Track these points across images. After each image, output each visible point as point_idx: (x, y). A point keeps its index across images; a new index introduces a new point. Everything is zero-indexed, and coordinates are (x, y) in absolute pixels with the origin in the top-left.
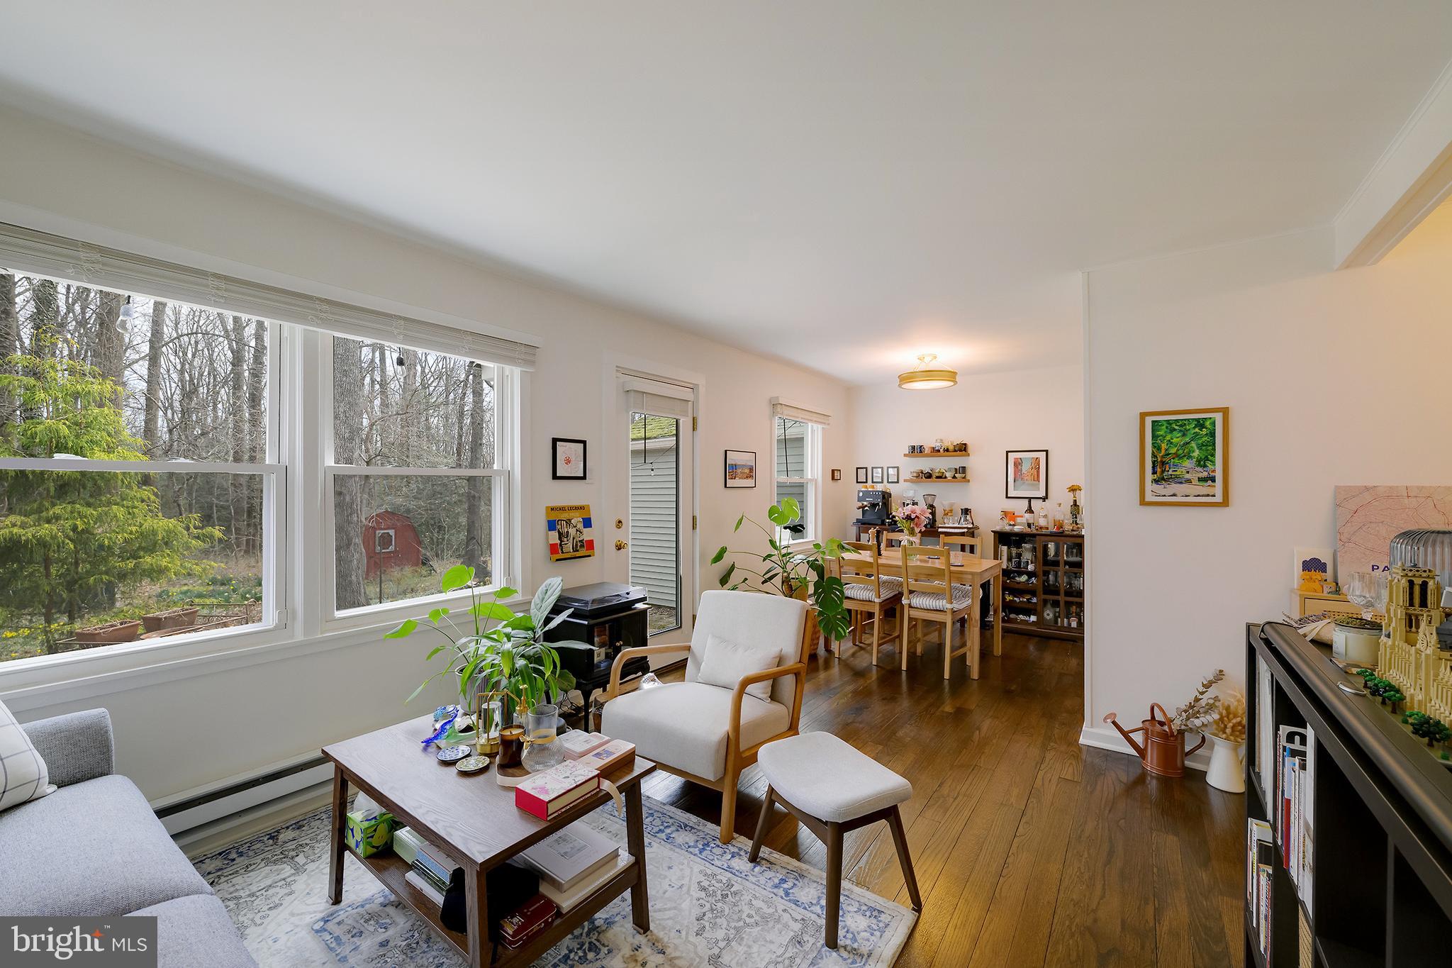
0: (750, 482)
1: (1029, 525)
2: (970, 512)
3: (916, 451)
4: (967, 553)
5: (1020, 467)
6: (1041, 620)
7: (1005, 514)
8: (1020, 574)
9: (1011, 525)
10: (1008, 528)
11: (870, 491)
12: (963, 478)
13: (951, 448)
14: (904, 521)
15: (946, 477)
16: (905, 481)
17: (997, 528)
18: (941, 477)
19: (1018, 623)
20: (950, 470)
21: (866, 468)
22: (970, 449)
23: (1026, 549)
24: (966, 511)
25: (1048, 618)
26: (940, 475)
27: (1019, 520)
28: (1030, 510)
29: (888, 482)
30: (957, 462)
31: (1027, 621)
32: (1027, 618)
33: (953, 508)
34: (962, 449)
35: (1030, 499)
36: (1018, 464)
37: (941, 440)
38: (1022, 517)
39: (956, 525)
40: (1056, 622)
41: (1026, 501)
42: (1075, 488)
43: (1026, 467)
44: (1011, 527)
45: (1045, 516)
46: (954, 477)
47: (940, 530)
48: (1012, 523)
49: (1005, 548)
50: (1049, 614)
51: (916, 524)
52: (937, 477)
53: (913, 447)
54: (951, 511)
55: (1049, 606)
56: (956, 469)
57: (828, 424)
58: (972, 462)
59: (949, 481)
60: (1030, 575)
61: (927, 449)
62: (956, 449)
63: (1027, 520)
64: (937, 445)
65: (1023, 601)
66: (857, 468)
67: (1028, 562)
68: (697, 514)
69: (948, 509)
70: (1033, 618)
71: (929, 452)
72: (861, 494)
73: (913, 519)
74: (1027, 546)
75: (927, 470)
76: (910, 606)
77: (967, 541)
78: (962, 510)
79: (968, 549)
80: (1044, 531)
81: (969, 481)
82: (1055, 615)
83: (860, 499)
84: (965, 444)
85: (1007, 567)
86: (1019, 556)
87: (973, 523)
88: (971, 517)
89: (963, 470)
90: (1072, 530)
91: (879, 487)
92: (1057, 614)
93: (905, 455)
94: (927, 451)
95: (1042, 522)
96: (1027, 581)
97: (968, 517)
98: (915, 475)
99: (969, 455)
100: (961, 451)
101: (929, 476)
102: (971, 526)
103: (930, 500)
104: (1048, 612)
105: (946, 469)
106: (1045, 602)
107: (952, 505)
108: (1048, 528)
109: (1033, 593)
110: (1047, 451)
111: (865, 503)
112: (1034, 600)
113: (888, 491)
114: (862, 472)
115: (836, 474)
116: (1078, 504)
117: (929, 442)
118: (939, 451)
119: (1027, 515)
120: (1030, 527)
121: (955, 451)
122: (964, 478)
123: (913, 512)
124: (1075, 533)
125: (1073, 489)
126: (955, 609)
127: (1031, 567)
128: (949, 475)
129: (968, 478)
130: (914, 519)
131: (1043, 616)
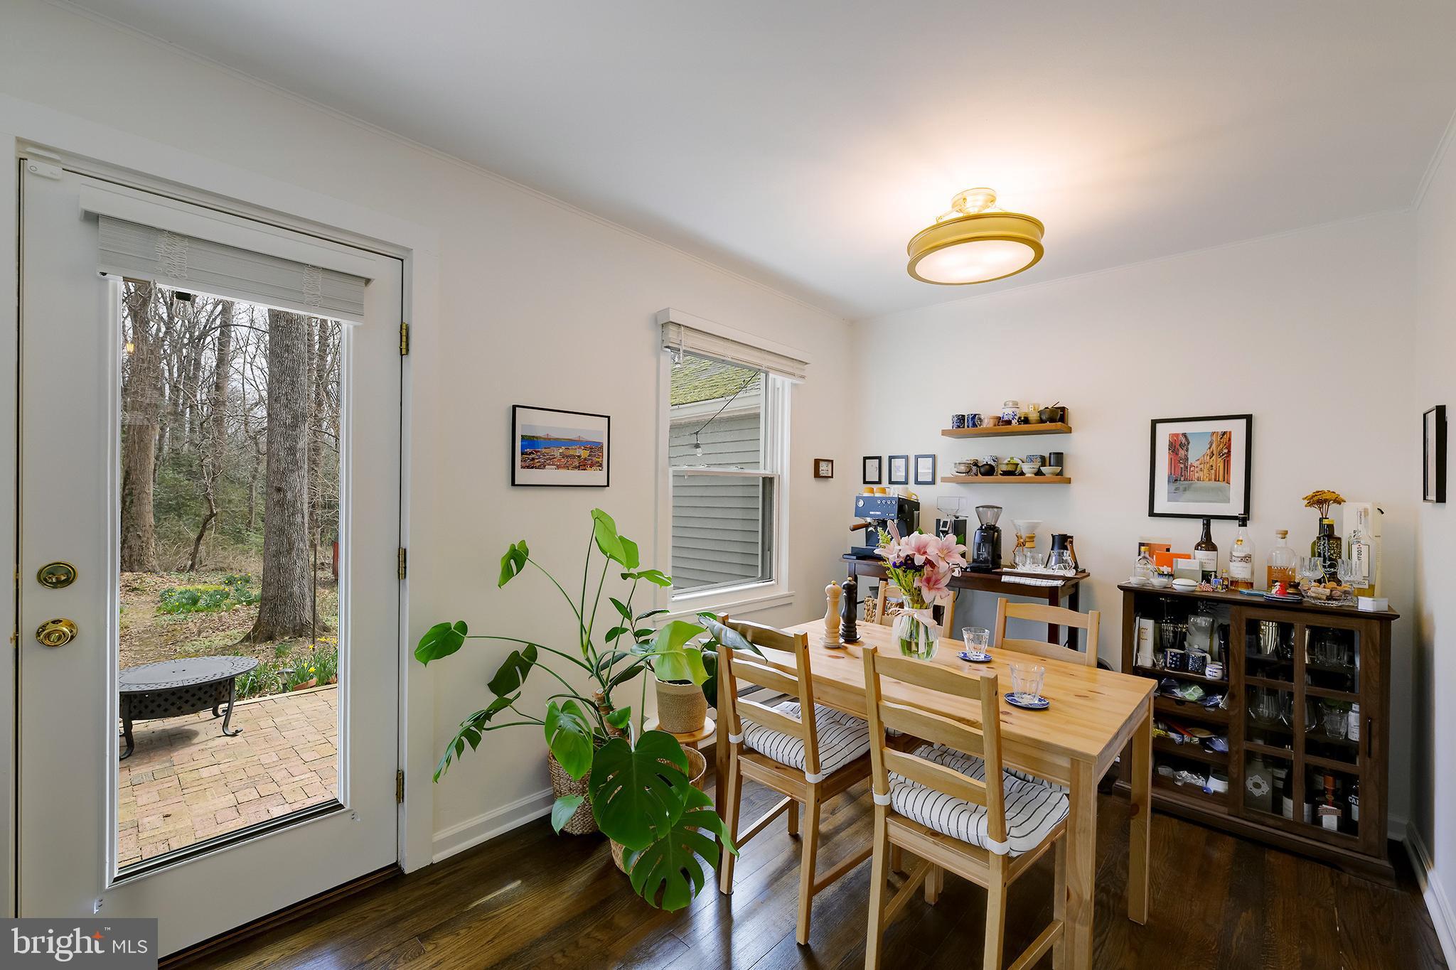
0: (597, 476)
1: (1206, 576)
2: (1071, 542)
3: (966, 424)
4: (1061, 649)
5: (1182, 453)
6: (1237, 797)
7: (1147, 549)
8: (1186, 683)
9: (1162, 575)
10: (1157, 582)
11: (879, 498)
12: (1058, 475)
13: (1034, 416)
14: (899, 571)
15: (1022, 474)
16: (944, 480)
17: (1134, 581)
18: (1013, 472)
19: (1178, 790)
20: (1031, 459)
21: (879, 458)
22: (1073, 420)
23: (1199, 629)
24: (1063, 542)
25: (1257, 792)
26: (1010, 468)
27: (1181, 564)
28: (1207, 543)
29: (917, 482)
30: (1045, 444)
31: (1202, 788)
32: (1200, 782)
33: (1037, 532)
34: (1057, 418)
35: (1207, 520)
36: (1178, 446)
37: (1016, 405)
38: (1188, 557)
39: (1040, 570)
40: (1277, 807)
41: (1199, 524)
42: (1324, 497)
43: (1196, 454)
44: (1164, 580)
45: (1247, 558)
46: (1039, 473)
47: (1005, 579)
48: (1166, 569)
49: (1148, 625)
50: (1260, 785)
51: (928, 580)
52: (1006, 473)
53: (961, 419)
54: (1032, 538)
55: (1259, 764)
56: (1043, 458)
57: (803, 377)
58: (1075, 445)
59: (1029, 482)
60: (1211, 688)
61: (986, 421)
62: (1044, 417)
63: (1202, 564)
64: (1007, 412)
65: (1189, 745)
66: (865, 459)
67: (1204, 658)
68: (407, 544)
69: (1024, 534)
70: (1216, 785)
71: (991, 425)
72: (861, 503)
73: (919, 569)
74: (1203, 621)
75: (985, 459)
76: (891, 812)
77: (1063, 616)
78: (1053, 537)
79: (1064, 636)
80: (1243, 594)
81: (1069, 481)
82: (1275, 789)
83: (859, 513)
84: (1063, 409)
85: (1154, 664)
86: (1180, 641)
87: (1076, 567)
88: (1073, 552)
89: (1059, 458)
90: (1330, 598)
91: (896, 492)
92: (1280, 784)
93: (945, 433)
94: (987, 423)
95: (1239, 571)
96: (1202, 699)
97: (1067, 555)
98: (963, 468)
99: (1069, 431)
100: (1052, 420)
101: (989, 471)
102: (1071, 573)
103: (989, 518)
104: (1257, 779)
105: (1025, 458)
106: (1250, 756)
107: (1034, 527)
108: (1251, 585)
109: (1219, 728)
110: (1249, 418)
111: (869, 520)
112: (1221, 745)
113: (913, 498)
114: (873, 464)
115: (823, 466)
116: (1336, 534)
117: (990, 409)
118: (1009, 422)
119: (1202, 555)
120: (1209, 581)
121: (1042, 421)
122: (1060, 473)
123: (921, 550)
124: (1334, 604)
125: (1319, 500)
126: (1014, 854)
127: (1213, 672)
128: (1028, 468)
129: (1067, 474)
130: (922, 567)
131: (1245, 787)
